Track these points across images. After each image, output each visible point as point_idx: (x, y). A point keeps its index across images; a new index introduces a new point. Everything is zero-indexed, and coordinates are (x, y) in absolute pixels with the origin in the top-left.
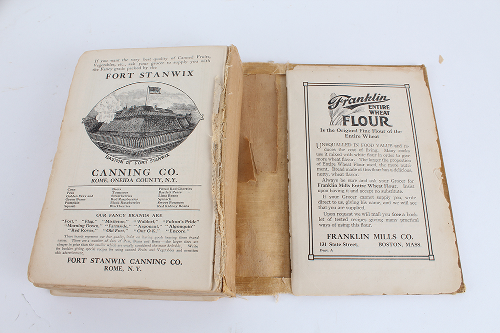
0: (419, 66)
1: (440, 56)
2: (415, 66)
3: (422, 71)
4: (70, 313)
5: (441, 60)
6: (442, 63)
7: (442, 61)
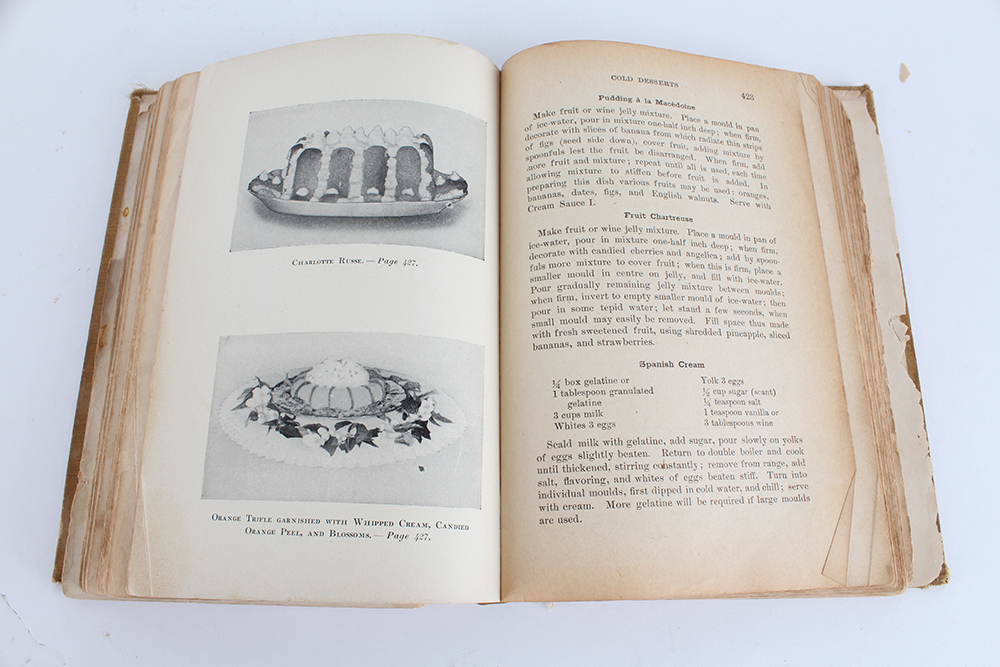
0: (859, 88)
1: (903, 67)
2: (849, 89)
3: (864, 99)
4: (108, 635)
5: (904, 74)
6: (907, 81)
7: (906, 77)
